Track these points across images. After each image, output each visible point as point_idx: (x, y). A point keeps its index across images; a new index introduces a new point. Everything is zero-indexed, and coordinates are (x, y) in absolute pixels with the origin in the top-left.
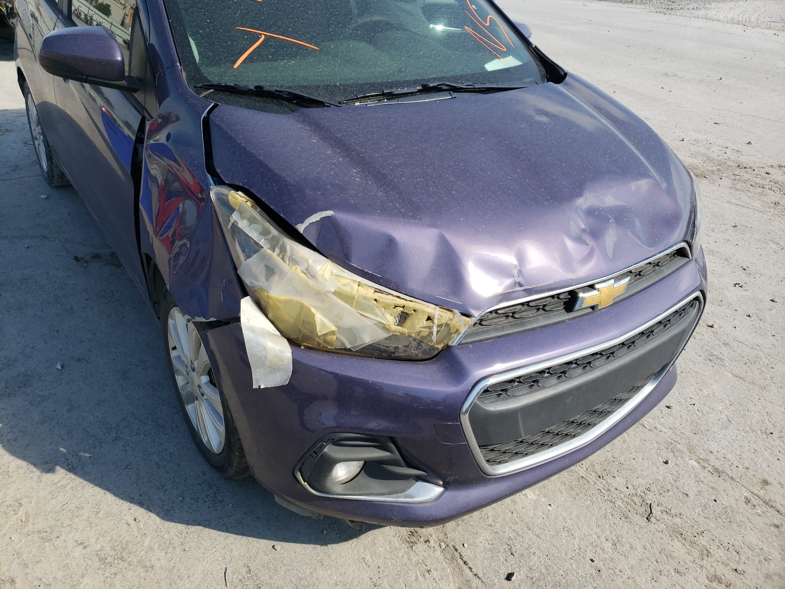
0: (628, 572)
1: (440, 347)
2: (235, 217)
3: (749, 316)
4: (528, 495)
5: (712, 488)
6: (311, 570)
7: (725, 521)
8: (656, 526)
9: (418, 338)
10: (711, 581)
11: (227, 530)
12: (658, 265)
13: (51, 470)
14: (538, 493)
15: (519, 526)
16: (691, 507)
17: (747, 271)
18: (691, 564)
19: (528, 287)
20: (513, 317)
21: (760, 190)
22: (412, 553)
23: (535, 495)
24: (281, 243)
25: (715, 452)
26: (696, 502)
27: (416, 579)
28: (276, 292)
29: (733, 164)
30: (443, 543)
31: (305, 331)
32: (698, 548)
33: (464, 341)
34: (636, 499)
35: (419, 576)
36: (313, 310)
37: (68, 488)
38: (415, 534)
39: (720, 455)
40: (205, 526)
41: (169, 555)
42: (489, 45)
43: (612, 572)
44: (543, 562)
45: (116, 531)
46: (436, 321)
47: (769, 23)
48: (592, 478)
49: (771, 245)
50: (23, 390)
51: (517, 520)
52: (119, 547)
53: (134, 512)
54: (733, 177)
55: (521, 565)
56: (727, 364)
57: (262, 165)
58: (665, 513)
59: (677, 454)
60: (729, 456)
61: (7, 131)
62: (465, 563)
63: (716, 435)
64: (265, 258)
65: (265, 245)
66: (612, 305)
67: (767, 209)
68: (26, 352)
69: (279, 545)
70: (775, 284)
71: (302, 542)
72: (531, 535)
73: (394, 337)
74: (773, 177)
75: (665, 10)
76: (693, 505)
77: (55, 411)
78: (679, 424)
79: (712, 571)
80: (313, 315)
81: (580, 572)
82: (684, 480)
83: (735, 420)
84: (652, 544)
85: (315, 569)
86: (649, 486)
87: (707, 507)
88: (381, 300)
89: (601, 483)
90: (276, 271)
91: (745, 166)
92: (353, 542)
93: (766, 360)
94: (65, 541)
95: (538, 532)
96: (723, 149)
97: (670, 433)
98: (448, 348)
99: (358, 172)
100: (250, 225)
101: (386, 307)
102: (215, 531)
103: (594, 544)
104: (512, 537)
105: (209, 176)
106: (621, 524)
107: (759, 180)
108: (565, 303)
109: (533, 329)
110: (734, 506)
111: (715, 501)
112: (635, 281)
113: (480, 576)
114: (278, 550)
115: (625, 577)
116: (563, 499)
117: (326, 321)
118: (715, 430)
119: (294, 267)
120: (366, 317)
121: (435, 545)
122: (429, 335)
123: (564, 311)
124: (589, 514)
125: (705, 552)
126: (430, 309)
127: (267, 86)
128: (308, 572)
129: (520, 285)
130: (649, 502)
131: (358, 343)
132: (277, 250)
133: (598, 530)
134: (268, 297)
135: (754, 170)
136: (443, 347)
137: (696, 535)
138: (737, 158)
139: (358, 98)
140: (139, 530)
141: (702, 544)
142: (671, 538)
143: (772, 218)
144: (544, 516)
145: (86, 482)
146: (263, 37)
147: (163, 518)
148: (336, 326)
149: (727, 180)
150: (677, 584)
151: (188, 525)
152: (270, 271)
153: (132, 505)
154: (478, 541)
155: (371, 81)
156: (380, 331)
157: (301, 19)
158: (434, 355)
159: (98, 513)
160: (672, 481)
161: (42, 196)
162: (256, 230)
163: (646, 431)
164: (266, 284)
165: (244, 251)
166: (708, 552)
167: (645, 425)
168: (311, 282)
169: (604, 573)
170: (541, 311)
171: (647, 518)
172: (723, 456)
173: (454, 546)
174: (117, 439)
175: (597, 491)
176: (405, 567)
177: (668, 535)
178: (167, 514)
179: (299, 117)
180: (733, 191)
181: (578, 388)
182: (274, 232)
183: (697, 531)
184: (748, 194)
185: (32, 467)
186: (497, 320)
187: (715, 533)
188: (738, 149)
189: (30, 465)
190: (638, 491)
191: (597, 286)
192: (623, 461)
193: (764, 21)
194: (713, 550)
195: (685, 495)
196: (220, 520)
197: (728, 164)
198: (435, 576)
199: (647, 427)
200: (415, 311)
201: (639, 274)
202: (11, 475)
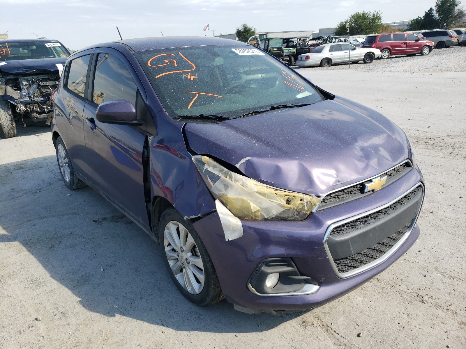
0: (418, 326)
1: (308, 213)
2: (206, 167)
3: (450, 206)
4: (358, 298)
5: (451, 284)
6: (258, 344)
7: (461, 298)
8: (427, 305)
9: (298, 209)
10: (461, 325)
11: (210, 331)
12: (398, 171)
13: (113, 316)
14: (363, 297)
15: (358, 313)
16: (442, 294)
17: (444, 186)
18: (449, 319)
19: (343, 182)
20: (338, 198)
21: (441, 148)
22: (307, 331)
23: (361, 298)
24: (229, 173)
25: (449, 269)
26: (445, 292)
27: (312, 341)
28: (231, 195)
29: (423, 138)
30: (321, 324)
31: (245, 212)
32: (450, 311)
33: (318, 210)
34: (414, 294)
35: (313, 339)
36: (249, 201)
37: (124, 322)
38: (306, 322)
39: (452, 270)
40: (198, 331)
41: (184, 345)
42: (296, 87)
43: (410, 327)
44: (374, 327)
45: (154, 338)
46: (305, 200)
47: (425, 69)
48: (389, 287)
49: (453, 172)
50: (87, 282)
51: (355, 310)
52: (158, 345)
53: (160, 329)
54: (425, 144)
55: (363, 329)
56: (445, 229)
57: (214, 143)
58: (430, 299)
59: (429, 272)
60: (456, 270)
61: (40, 167)
62: (334, 331)
63: (447, 261)
64: (223, 181)
65: (222, 176)
66: (381, 189)
67: (446, 156)
68: (83, 266)
69: (238, 335)
70: (459, 190)
71: (249, 332)
72: (365, 316)
73: (287, 210)
74: (446, 141)
75: (368, 70)
76: (443, 293)
77: (106, 290)
78: (427, 258)
79: (460, 320)
80: (249, 203)
81: (394, 329)
82: (436, 283)
83: (455, 253)
84: (427, 313)
85: (260, 343)
86: (419, 287)
87: (451, 293)
88: (278, 193)
89: (394, 289)
90: (229, 186)
91: (429, 137)
92: (275, 329)
93: (464, 225)
94: (130, 345)
95: (368, 314)
96: (416, 131)
97: (423, 263)
98: (311, 213)
99: (256, 142)
100: (214, 169)
101: (281, 196)
102: (204, 332)
103: (398, 316)
104: (355, 318)
105: (189, 153)
106: (409, 306)
107: (439, 144)
108: (360, 190)
109: (348, 202)
110: (464, 291)
111: (454, 290)
112: (389, 179)
113: (344, 336)
114: (238, 336)
115: (417, 329)
116: (376, 298)
117: (255, 206)
118: (446, 259)
119: (237, 183)
120: (273, 202)
121: (317, 326)
122: (302, 208)
123: (360, 193)
124: (392, 303)
125: (454, 313)
126: (301, 196)
127: (205, 114)
128: (256, 344)
129: (339, 182)
130: (421, 295)
131: (271, 215)
132: (228, 177)
133: (398, 310)
134: (227, 198)
135: (435, 139)
136: (310, 213)
137: (448, 306)
138: (425, 134)
139: (244, 115)
140: (166, 336)
141: (452, 309)
142: (436, 309)
143: (450, 160)
144: (369, 307)
145: (132, 319)
146: (198, 95)
147: (176, 330)
148: (260, 208)
149: (422, 145)
150: (444, 328)
151: (189, 331)
152: (226, 186)
153: (158, 326)
154: (338, 321)
155: (248, 108)
156: (280, 207)
157: (212, 85)
158: (305, 218)
159: (142, 331)
160: (430, 284)
161: (68, 195)
162: (216, 170)
163: (411, 263)
164: (225, 192)
165: (212, 180)
166: (456, 313)
167: (410, 261)
168: (246, 189)
169: (406, 328)
170: (350, 194)
171: (422, 302)
172: (454, 270)
173: (327, 325)
174: (141, 298)
175: (393, 293)
176: (305, 337)
177: (434, 308)
178: (178, 327)
179: (223, 124)
180: (427, 150)
181: (374, 229)
182: (226, 169)
183: (448, 304)
184: (435, 150)
185: (103, 315)
186: (332, 199)
187: (457, 304)
188: (424, 131)
189: (102, 315)
190: (414, 290)
191: (373, 180)
192: (403, 278)
193: (423, 68)
194: (458, 311)
195: (438, 290)
196: (205, 327)
197: (421, 138)
198: (321, 339)
199: (411, 261)
200: (294, 197)
201: (390, 175)
202: (93, 320)
